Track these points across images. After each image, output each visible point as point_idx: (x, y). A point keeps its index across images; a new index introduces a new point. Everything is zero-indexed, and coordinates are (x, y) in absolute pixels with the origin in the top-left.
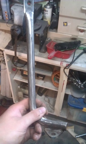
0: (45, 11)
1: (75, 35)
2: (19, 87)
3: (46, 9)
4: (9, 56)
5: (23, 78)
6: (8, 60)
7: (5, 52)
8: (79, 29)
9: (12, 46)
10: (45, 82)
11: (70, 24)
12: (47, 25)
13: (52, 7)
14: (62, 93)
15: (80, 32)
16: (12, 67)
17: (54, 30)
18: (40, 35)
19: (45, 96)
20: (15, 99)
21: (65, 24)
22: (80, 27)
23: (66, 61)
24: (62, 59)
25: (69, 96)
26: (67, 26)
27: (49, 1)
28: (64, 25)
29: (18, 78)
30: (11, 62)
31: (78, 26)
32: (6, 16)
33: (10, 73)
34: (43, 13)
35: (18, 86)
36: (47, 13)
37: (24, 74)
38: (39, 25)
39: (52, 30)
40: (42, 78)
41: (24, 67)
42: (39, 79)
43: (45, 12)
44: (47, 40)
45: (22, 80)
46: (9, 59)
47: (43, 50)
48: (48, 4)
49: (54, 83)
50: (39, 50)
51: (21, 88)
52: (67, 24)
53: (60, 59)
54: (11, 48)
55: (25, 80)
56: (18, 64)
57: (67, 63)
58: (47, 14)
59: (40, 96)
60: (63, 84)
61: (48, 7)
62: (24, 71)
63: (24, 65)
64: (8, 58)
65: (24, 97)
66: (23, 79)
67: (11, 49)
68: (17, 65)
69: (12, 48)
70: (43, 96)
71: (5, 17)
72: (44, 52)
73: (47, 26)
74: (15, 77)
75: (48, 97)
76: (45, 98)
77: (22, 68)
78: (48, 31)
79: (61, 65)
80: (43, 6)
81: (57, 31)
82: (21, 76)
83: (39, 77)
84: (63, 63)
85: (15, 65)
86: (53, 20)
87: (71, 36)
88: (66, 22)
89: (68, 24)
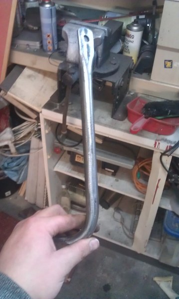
0: (129, 36)
2: (64, 187)
3: (131, 33)
4: (49, 123)
5: (74, 170)
6: (47, 132)
7: (43, 115)
9: (58, 104)
10: (117, 181)
12: (132, 64)
13: (143, 28)
14: (152, 206)
16: (54, 145)
17: (144, 75)
18: (116, 85)
19: (115, 209)
21: (168, 64)
23: (166, 140)
24: (157, 135)
25: (167, 212)
26: (171, 67)
27: (138, 17)
28: (165, 67)
29: (64, 168)
30: (52, 136)
32: (49, 42)
33: (49, 157)
34: (124, 41)
35: (63, 184)
36: (131, 40)
37: (76, 160)
38: (115, 64)
39: (139, 75)
40: (113, 171)
41: (77, 147)
42: (105, 174)
43: (129, 39)
44: (129, 95)
45: (70, 172)
46: (50, 128)
47: (119, 115)
48: (135, 22)
49: (137, 184)
50: (111, 113)
51: (67, 188)
52: (172, 65)
53: (153, 135)
54: (56, 107)
55: (77, 173)
56: (66, 140)
57: (168, 143)
58: (132, 42)
59: (104, 209)
60: (157, 187)
61: (135, 28)
62: (77, 155)
63: (77, 143)
64: (48, 126)
65: (72, 208)
66: (74, 172)
67: (55, 109)
68: (64, 143)
69: (58, 107)
71: (47, 46)
72: (122, 119)
73: (131, 66)
74: (57, 165)
75: (121, 212)
76: (116, 213)
77: (73, 149)
78: (131, 77)
79: (155, 146)
80: (125, 26)
81: (149, 78)
82: (69, 164)
83: (106, 169)
84: (159, 143)
85: (60, 143)
86: (143, 56)
88: (170, 61)
89: (175, 65)
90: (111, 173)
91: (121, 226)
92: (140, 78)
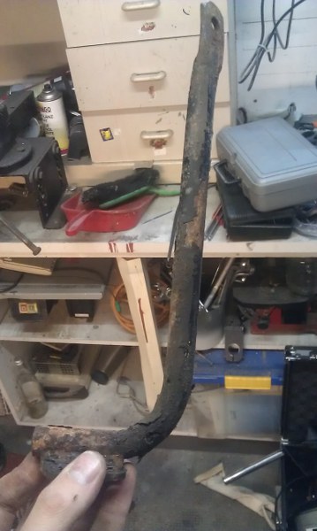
0: (43, 110)
1: (145, 159)
2: (19, 363)
3: (44, 104)
5: (27, 330)
8: (146, 140)
10: (96, 327)
11: (119, 130)
12: (54, 146)
13: (61, 94)
14: (148, 345)
15: (154, 148)
18: (31, 178)
19: (117, 381)
20: (17, 408)
21: (107, 136)
22: (150, 133)
23: (124, 238)
26: (112, 138)
27: (52, 82)
28: (104, 140)
31: (144, 133)
34: (40, 119)
35: (16, 359)
36: (48, 114)
37: (21, 312)
38: (23, 151)
39: (76, 160)
40: (87, 315)
41: (14, 290)
42: (76, 323)
43: (44, 114)
45: (21, 336)
47: (55, 221)
48: (47, 88)
49: (123, 322)
51: (24, 364)
52: (111, 134)
53: (106, 235)
55: (31, 334)
58: (51, 117)
59: (101, 385)
60: (142, 313)
61: (49, 97)
62: (20, 304)
63: (11, 284)
65: (47, 399)
66: (26, 333)
70: (113, 383)
73: (53, 150)
75: (129, 382)
76: (120, 385)
77: (9, 295)
78: (65, 167)
79: (112, 251)
80: (36, 95)
81: (89, 162)
82: (18, 325)
83: (76, 315)
84: (115, 245)
86: (71, 133)
87: (133, 164)
88: (106, 129)
89: (115, 133)
90: (85, 320)
91: (131, 402)
92: (77, 164)
